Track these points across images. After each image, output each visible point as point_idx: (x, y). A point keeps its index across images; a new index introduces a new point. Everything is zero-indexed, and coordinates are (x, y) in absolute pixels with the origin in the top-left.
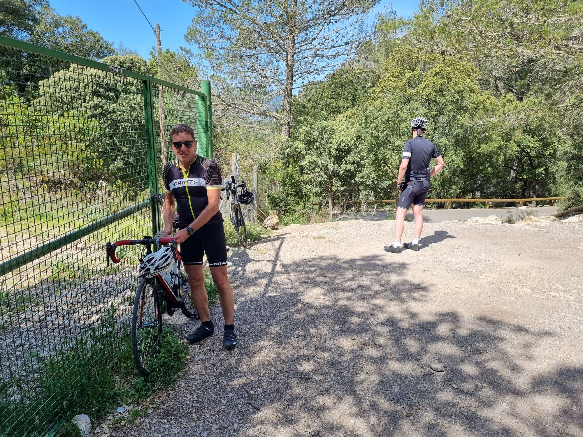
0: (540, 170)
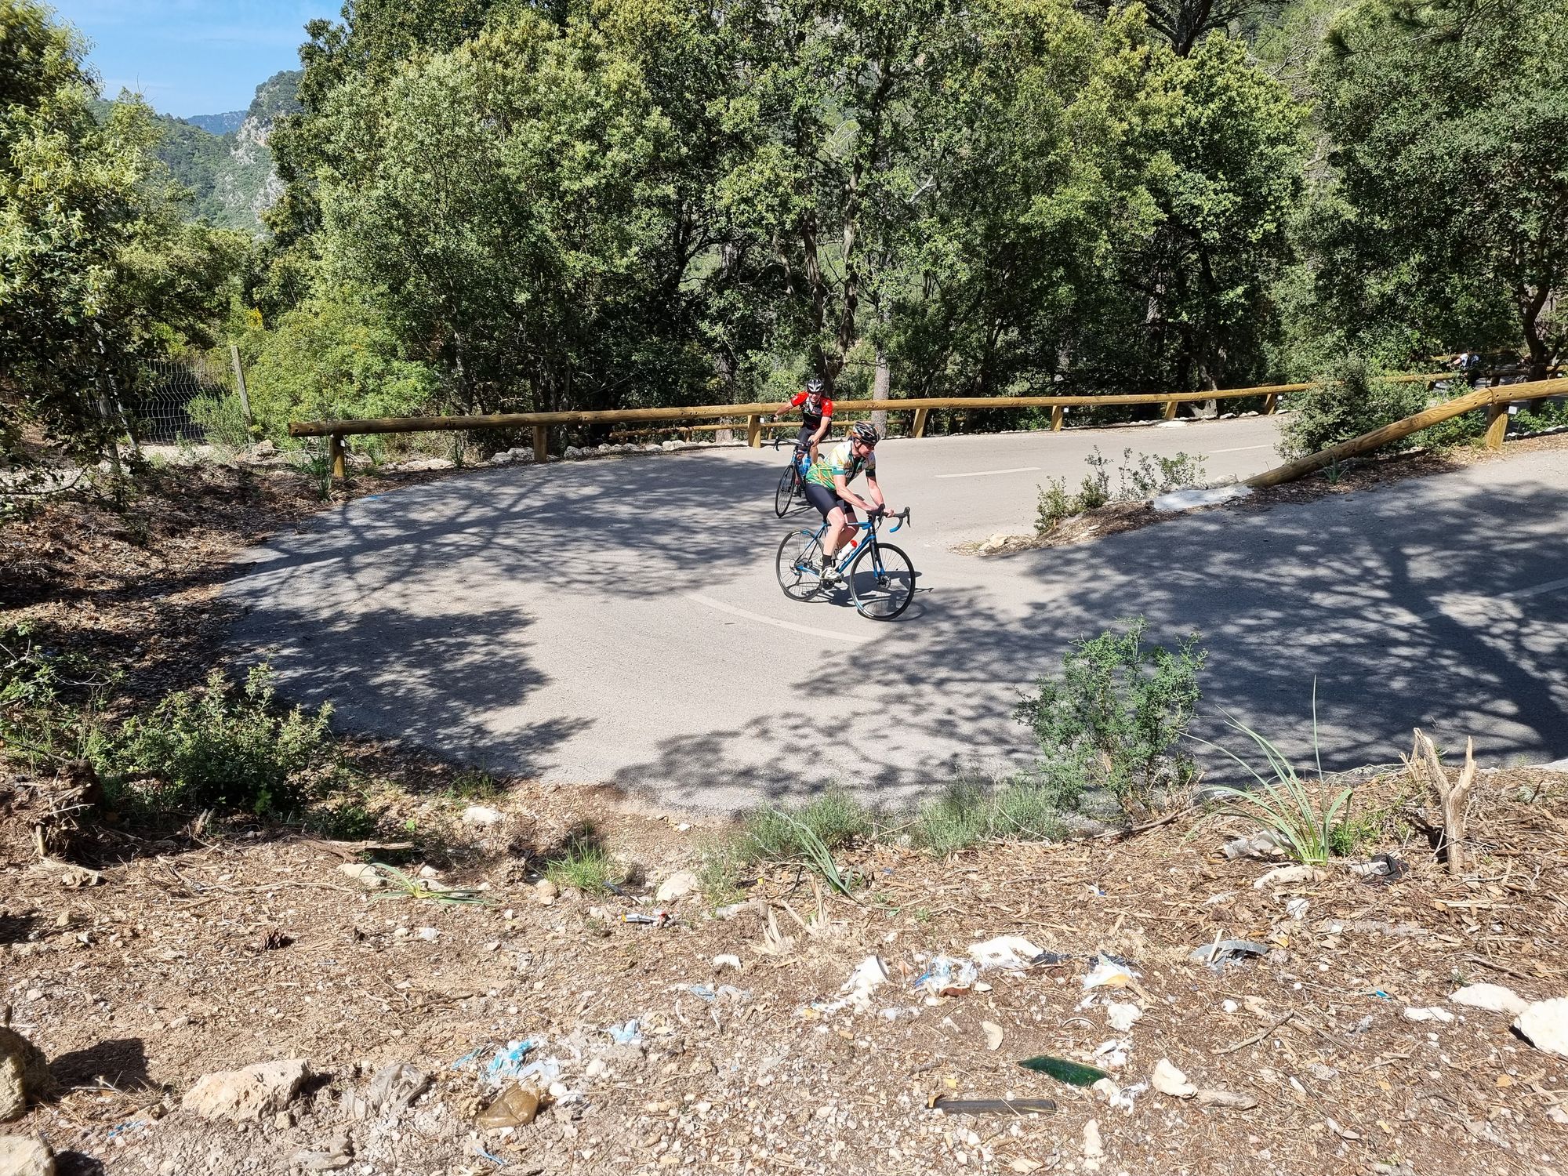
0: (1231, 294)
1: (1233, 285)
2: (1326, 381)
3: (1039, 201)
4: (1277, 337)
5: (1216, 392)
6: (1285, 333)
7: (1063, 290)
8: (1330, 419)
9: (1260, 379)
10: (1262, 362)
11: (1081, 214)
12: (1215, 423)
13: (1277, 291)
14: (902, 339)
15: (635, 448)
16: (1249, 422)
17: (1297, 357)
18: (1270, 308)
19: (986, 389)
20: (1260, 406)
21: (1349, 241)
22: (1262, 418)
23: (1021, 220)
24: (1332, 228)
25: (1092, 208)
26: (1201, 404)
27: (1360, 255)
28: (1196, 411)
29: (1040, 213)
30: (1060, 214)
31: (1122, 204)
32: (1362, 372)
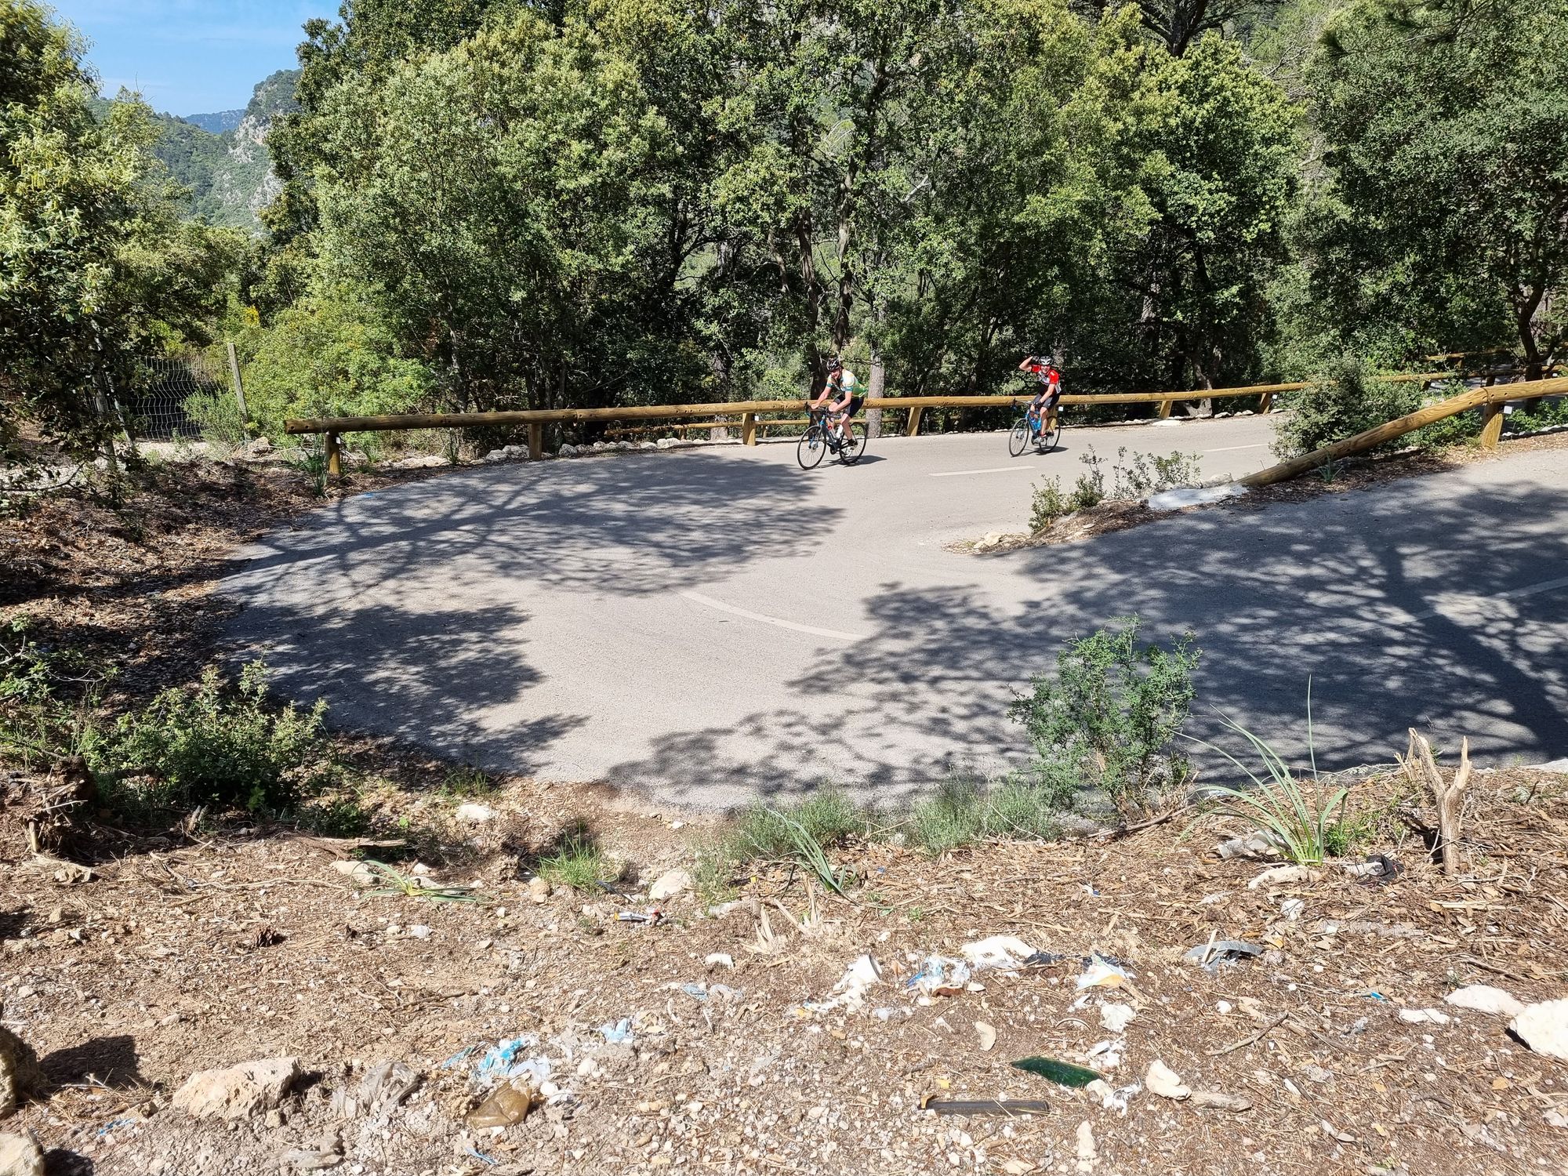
0: (1226, 294)
1: (1228, 284)
2: (1320, 380)
3: (1034, 200)
4: (1271, 336)
5: (1210, 392)
6: (1280, 333)
7: (1058, 289)
8: (1324, 419)
9: (1255, 379)
10: (1257, 362)
11: (1076, 213)
12: (1209, 422)
13: (1271, 291)
14: (897, 337)
15: (630, 446)
16: (1244, 421)
17: (1292, 356)
18: (1264, 307)
19: (981, 388)
20: (1255, 405)
21: (1344, 241)
22: (1256, 418)
23: (1016, 219)
24: (1327, 228)
25: (1086, 208)
26: (1196, 403)
27: (1355, 255)
28: (1191, 410)
29: (1035, 212)
30: (1055, 213)
31: (1117, 203)
32: (1357, 372)
